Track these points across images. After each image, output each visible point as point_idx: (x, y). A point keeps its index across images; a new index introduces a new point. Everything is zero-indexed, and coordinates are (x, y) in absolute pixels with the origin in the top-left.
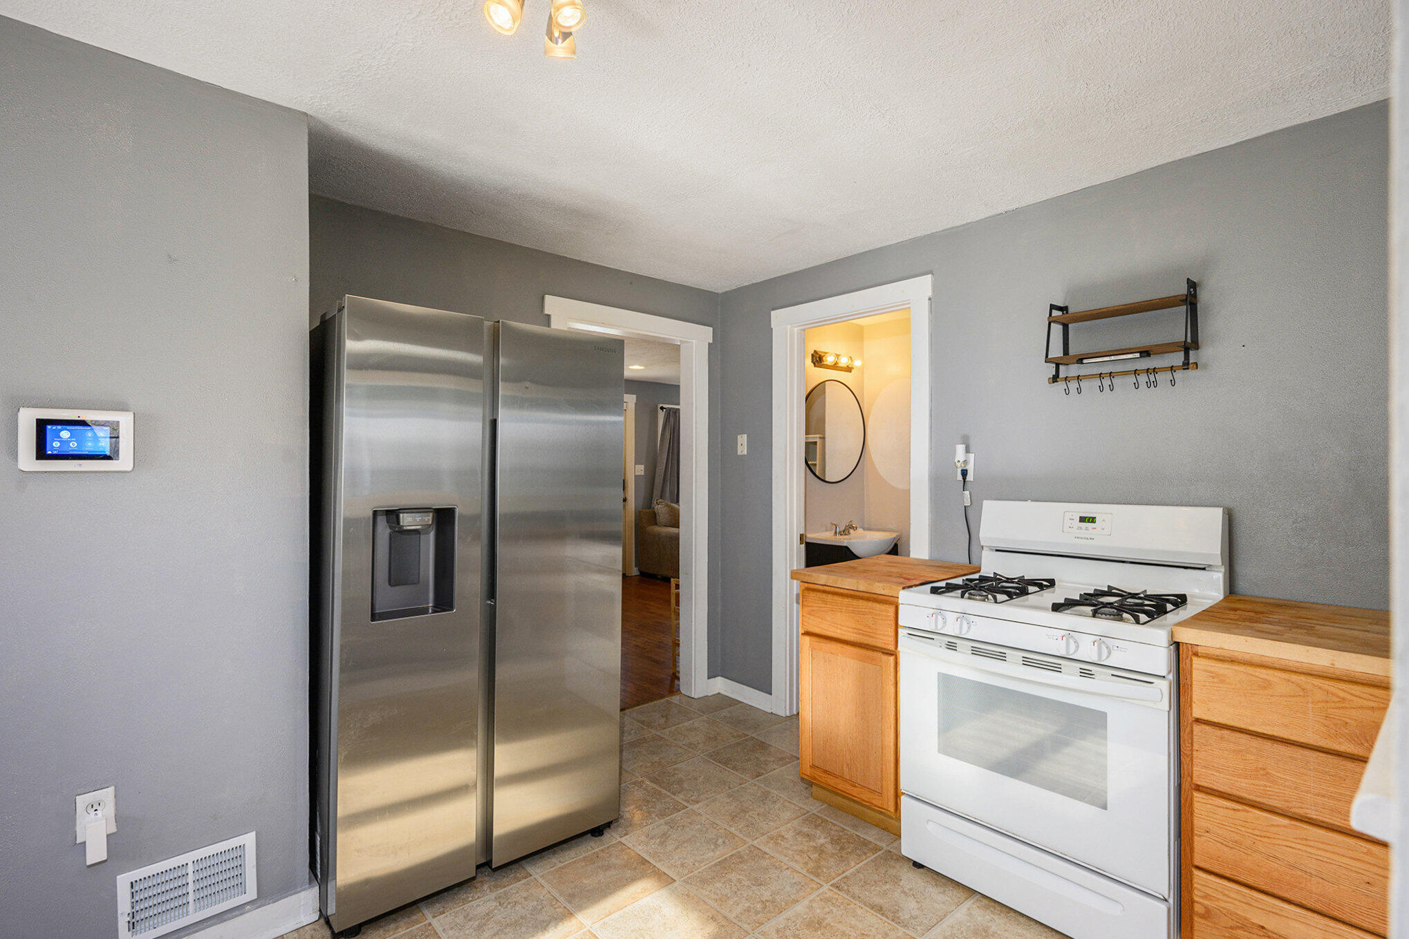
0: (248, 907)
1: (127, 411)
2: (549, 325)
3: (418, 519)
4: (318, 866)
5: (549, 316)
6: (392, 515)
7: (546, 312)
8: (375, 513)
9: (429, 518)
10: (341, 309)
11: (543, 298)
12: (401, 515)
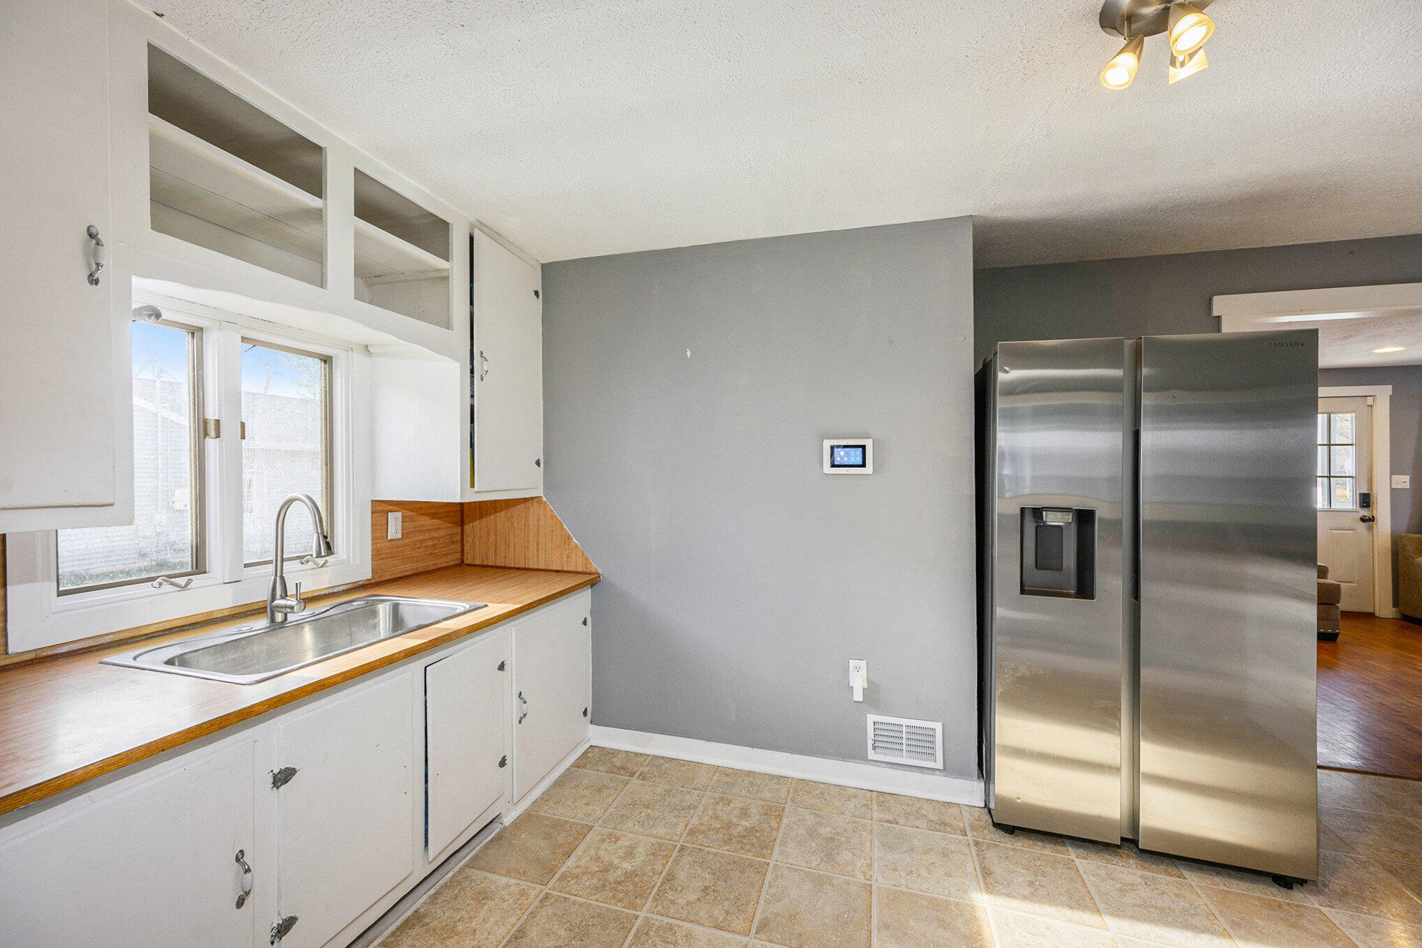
0: (937, 772)
1: (869, 438)
2: (1219, 330)
3: (1059, 517)
4: (984, 769)
5: (1219, 318)
6: (1037, 512)
7: (1215, 313)
8: (1023, 510)
9: (1069, 517)
10: (995, 354)
11: (1210, 301)
12: (1044, 512)
